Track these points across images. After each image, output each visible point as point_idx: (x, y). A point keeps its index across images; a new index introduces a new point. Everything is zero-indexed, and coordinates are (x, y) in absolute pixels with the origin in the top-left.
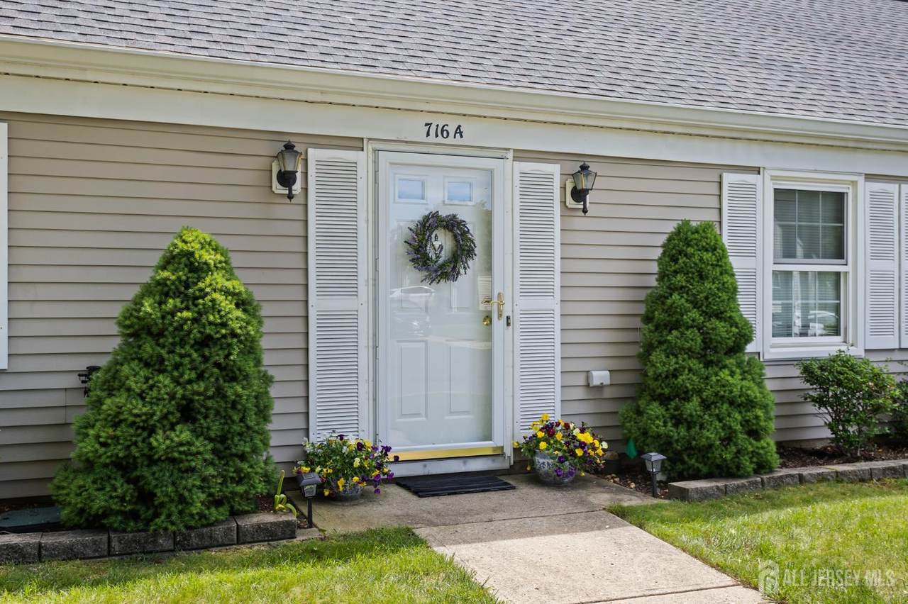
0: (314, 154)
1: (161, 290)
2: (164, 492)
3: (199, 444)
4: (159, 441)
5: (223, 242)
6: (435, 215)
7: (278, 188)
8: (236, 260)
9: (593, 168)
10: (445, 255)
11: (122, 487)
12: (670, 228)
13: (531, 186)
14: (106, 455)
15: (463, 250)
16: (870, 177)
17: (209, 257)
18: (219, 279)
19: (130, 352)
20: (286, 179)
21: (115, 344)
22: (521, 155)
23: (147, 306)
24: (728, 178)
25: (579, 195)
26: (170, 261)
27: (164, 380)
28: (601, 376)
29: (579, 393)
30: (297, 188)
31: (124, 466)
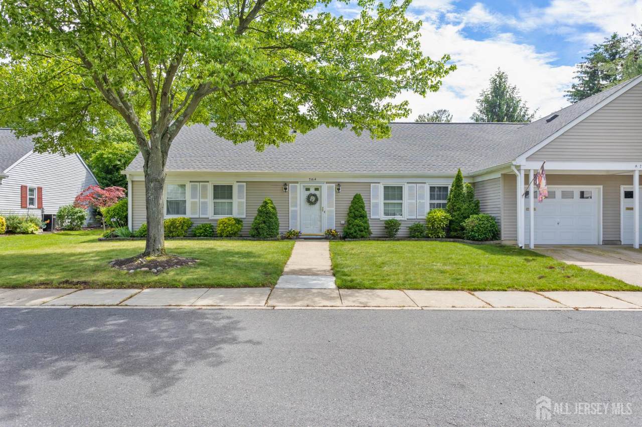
0: (290, 185)
1: (262, 206)
2: (261, 232)
3: (265, 226)
4: (260, 226)
5: (271, 199)
6: (311, 194)
7: (284, 190)
8: (274, 202)
9: (340, 184)
10: (313, 201)
11: (256, 232)
12: (354, 195)
13: (329, 188)
14: (255, 227)
15: (317, 200)
16: (408, 183)
17: (269, 202)
18: (270, 205)
19: (258, 215)
20: (286, 189)
21: (256, 215)
22: (327, 183)
23: (260, 209)
24: (372, 185)
25: (339, 189)
26: (264, 202)
27: (262, 218)
28: (343, 222)
29: (339, 225)
30: (287, 190)
31: (257, 229)
